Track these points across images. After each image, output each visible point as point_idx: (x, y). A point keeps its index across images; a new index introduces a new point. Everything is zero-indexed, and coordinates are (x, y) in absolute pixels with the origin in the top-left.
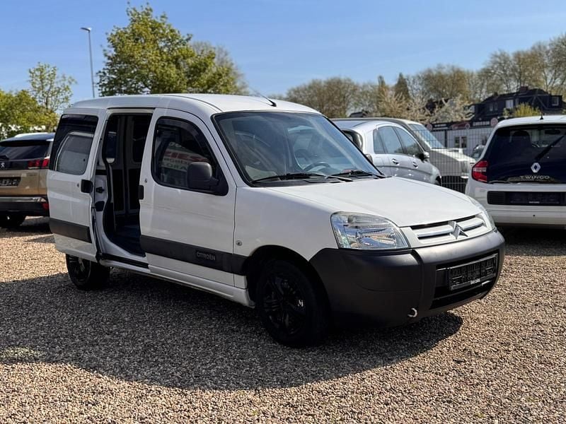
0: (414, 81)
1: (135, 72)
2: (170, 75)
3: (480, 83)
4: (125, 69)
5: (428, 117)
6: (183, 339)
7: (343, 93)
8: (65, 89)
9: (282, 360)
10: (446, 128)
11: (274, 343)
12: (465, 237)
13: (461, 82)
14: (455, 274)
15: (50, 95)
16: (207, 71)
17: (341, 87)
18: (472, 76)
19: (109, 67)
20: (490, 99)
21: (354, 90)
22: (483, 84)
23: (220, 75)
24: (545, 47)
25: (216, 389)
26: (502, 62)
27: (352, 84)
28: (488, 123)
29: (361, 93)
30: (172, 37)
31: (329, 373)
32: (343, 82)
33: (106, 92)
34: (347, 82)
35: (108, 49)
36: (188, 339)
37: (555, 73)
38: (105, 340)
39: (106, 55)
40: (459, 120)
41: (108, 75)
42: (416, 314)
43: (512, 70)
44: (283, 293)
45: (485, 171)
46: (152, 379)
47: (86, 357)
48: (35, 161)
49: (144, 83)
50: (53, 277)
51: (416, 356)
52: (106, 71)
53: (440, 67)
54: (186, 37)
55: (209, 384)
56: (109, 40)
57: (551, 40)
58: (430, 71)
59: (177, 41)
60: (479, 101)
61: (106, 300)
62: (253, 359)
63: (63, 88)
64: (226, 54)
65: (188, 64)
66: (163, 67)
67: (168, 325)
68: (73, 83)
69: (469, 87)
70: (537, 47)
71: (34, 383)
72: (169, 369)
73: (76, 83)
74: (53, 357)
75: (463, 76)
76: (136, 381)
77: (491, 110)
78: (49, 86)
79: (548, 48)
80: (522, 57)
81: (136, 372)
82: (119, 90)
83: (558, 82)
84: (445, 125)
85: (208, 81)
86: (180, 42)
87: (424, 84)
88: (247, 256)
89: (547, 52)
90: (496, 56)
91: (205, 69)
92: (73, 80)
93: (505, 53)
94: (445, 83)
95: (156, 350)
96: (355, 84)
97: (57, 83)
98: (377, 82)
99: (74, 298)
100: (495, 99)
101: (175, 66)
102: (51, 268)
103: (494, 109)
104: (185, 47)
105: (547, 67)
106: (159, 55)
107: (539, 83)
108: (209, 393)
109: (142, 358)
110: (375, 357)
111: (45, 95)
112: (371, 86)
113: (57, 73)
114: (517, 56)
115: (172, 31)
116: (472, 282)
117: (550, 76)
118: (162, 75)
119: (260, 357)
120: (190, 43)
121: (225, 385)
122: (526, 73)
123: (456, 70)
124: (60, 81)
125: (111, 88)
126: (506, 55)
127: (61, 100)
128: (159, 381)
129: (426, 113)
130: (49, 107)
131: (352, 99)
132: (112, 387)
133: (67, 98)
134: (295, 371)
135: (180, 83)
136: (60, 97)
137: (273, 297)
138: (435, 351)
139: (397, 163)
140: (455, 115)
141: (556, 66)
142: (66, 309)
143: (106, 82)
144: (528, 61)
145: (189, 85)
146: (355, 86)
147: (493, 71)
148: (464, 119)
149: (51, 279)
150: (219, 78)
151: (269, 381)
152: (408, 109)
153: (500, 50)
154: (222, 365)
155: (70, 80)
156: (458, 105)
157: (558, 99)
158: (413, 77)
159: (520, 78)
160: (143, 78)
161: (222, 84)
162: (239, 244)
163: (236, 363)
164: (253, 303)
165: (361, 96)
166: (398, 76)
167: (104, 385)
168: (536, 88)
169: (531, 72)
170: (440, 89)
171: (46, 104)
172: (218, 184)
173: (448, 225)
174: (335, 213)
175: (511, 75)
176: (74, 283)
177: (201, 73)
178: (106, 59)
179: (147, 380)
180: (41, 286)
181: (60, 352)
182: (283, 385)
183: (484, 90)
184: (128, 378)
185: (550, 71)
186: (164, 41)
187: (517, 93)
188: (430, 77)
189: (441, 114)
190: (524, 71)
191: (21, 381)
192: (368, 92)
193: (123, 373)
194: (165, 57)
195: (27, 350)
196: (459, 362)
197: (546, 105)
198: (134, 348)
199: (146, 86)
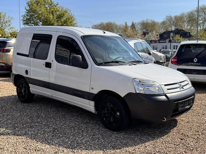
0: (138, 25)
1: (36, 16)
2: (50, 18)
3: (161, 26)
4: (33, 15)
5: (143, 38)
6: (68, 126)
7: (112, 28)
8: (9, 21)
9: (110, 137)
10: (150, 42)
11: (106, 129)
12: (183, 89)
13: (154, 26)
14: (180, 104)
15: (3, 23)
16: (64, 17)
17: (111, 25)
18: (158, 24)
19: (27, 14)
20: (165, 32)
21: (116, 27)
22: (162, 27)
23: (69, 19)
24: (185, 15)
25: (86, 150)
26: (170, 19)
27: (116, 24)
28: (165, 41)
29: (119, 28)
30: (51, 3)
31: (131, 143)
32: (112, 23)
33: (25, 23)
34: (114, 24)
35: (27, 7)
36: (70, 126)
37: (188, 24)
38: (36, 126)
39: (26, 9)
40: (154, 40)
41: (26, 17)
42: (165, 120)
43: (173, 22)
44: (110, 109)
45: (176, 61)
46: (59, 144)
47: (29, 133)
48: (1, 49)
49: (40, 20)
50: (10, 96)
51: (164, 136)
52: (25, 15)
53: (147, 20)
54: (56, 4)
55: (83, 147)
56: (27, 3)
57: (187, 12)
58: (144, 21)
59: (53, 5)
60: (161, 33)
61: (33, 107)
62: (99, 136)
63: (8, 21)
64: (70, 11)
65: (57, 14)
66: (48, 14)
67: (61, 119)
68: (12, 19)
69: (157, 28)
70: (182, 14)
71: (9, 145)
72: (65, 140)
73: (13, 19)
74: (16, 133)
75: (156, 23)
76: (53, 145)
77: (165, 36)
78: (3, 20)
79: (186, 15)
80: (177, 17)
81: (52, 141)
82: (30, 22)
83: (189, 27)
84: (149, 41)
85: (64, 21)
86: (54, 5)
87: (141, 26)
88: (96, 93)
89: (186, 16)
90: (167, 17)
91: (63, 16)
92: (12, 18)
93: (171, 16)
94: (149, 26)
95: (58, 131)
96: (117, 24)
97: (6, 19)
98: (124, 24)
99: (20, 106)
100: (167, 32)
101: (52, 15)
102: (9, 92)
103: (166, 36)
104: (56, 8)
105: (185, 22)
106: (46, 10)
107: (182, 27)
108: (84, 152)
109: (53, 135)
110: (148, 136)
111: (1, 23)
112: (123, 26)
113: (6, 15)
114: (175, 17)
115: (51, 1)
116: (186, 107)
117: (186, 25)
118: (47, 18)
119: (101, 135)
120: (57, 6)
121: (90, 148)
122: (178, 24)
123: (153, 21)
124: (7, 18)
125: (27, 22)
126: (171, 17)
127: (7, 26)
128: (62, 145)
129: (143, 37)
130: (3, 28)
131: (115, 30)
132: (43, 148)
133: (9, 25)
134: (117, 142)
135: (54, 21)
136: (7, 24)
137: (106, 110)
138: (171, 134)
139: (142, 56)
140: (153, 38)
141: (188, 21)
142: (18, 111)
143: (25, 19)
144: (179, 19)
145: (57, 22)
146: (116, 25)
147: (166, 22)
148: (156, 39)
149: (9, 98)
150: (69, 20)
151: (107, 147)
152: (136, 35)
153: (169, 15)
154: (87, 138)
155: (11, 18)
156: (154, 34)
157: (189, 33)
158: (138, 23)
159: (176, 25)
160: (40, 19)
161: (69, 22)
162: (92, 89)
163: (92, 137)
164: (97, 112)
165: (118, 29)
166: (132, 23)
167: (39, 147)
168: (181, 29)
169: (179, 23)
170: (147, 28)
171: (2, 27)
172: (84, 64)
173: (177, 84)
174: (134, 78)
175: (172, 24)
176: (19, 99)
177: (62, 18)
178: (26, 11)
179: (57, 145)
180: (6, 100)
181: (18, 131)
182: (114, 148)
183: (162, 29)
184: (49, 144)
185: (186, 23)
186: (48, 5)
187: (175, 31)
188: (144, 23)
189: (148, 37)
190: (177, 23)
191: (4, 144)
192: (121, 28)
193: (46, 141)
194: (48, 11)
195: (4, 129)
196: (182, 139)
197: (184, 35)
198: (49, 130)
199: (41, 22)
